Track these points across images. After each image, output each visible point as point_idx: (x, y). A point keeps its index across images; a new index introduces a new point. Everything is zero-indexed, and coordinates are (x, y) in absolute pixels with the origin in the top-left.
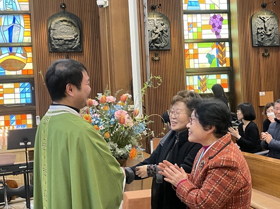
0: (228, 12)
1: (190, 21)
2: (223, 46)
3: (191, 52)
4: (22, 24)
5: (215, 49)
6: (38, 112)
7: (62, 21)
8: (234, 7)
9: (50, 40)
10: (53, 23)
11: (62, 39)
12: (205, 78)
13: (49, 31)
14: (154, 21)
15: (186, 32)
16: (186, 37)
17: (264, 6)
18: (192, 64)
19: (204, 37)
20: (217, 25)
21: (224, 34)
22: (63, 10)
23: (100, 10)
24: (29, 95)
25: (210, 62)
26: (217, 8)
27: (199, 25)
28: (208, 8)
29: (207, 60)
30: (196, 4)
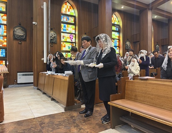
0: (75, 34)
1: (63, 35)
2: (73, 44)
3: (63, 45)
4: (4, 28)
5: (71, 45)
6: (8, 60)
7: (19, 29)
8: (77, 33)
9: (14, 35)
10: (16, 29)
11: (18, 35)
12: (67, 54)
13: (14, 32)
14: (52, 33)
15: (62, 38)
16: (62, 40)
17: (85, 34)
18: (63, 49)
19: (68, 41)
20: (71, 38)
21: (74, 41)
22: (20, 25)
23: (34, 26)
24: (4, 54)
25: (69, 49)
26: (72, 32)
27: (66, 37)
28: (69, 32)
29: (68, 48)
30: (65, 30)
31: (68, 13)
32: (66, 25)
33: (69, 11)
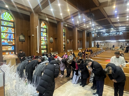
0: (46, 37)
4: (13, 35)
7: (22, 36)
9: (19, 39)
11: (22, 39)
16: (41, 40)
21: (46, 40)
24: (14, 48)
25: (44, 44)
27: (43, 38)
30: (42, 35)
31: (43, 27)
32: (43, 33)
33: (44, 26)
